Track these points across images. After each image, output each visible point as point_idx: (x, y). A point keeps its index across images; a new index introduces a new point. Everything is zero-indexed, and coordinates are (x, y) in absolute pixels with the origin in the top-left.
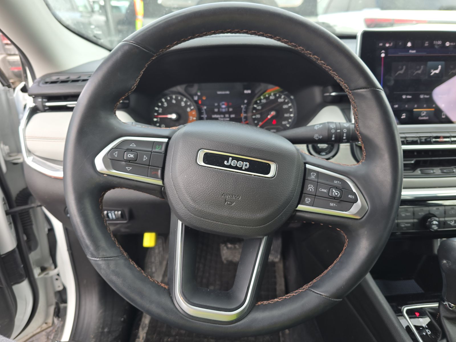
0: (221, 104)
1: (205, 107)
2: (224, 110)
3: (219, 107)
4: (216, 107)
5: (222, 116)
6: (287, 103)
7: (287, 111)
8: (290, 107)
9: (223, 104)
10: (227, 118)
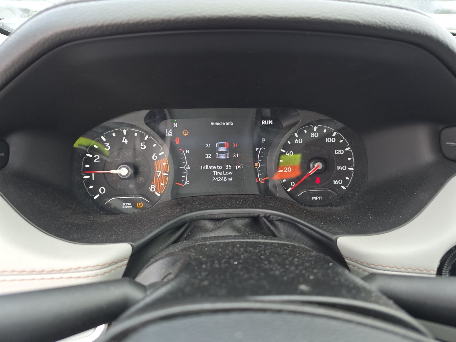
0: (217, 145)
1: (187, 151)
2: (223, 156)
3: (214, 151)
4: (209, 151)
5: (220, 167)
6: (343, 146)
7: (342, 160)
8: (348, 154)
9: (222, 146)
10: (229, 170)
